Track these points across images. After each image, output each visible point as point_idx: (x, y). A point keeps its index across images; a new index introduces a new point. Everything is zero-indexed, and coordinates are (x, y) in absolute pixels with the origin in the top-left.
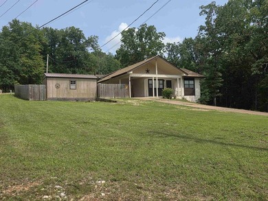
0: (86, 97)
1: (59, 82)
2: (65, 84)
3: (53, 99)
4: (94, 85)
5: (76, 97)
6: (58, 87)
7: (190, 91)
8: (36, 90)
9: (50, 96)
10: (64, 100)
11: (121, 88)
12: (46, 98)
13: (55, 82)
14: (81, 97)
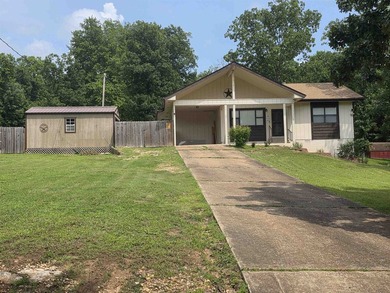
0: (93, 145)
1: (47, 121)
2: (56, 125)
3: (36, 151)
4: (107, 124)
5: (75, 146)
6: (44, 130)
7: (326, 130)
8: (9, 136)
9: (31, 145)
10: (55, 151)
11: (158, 128)
12: (24, 149)
13: (39, 121)
14: (84, 145)
